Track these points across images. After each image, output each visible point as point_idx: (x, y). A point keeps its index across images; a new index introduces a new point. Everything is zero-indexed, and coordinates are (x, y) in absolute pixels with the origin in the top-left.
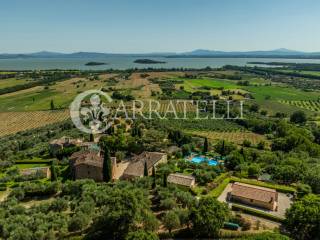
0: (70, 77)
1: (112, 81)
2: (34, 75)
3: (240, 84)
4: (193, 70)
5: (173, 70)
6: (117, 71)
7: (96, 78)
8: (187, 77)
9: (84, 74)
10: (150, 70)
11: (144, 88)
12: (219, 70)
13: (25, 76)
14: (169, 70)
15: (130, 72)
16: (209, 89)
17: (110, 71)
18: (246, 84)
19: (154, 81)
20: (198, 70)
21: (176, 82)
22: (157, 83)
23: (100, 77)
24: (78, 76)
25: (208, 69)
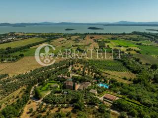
0: (58, 38)
1: (77, 40)
2: (43, 36)
3: (137, 44)
4: (116, 34)
5: (106, 34)
6: (79, 34)
7: (70, 39)
8: (112, 39)
9: (65, 36)
10: (95, 34)
11: (91, 45)
12: (130, 34)
13: (39, 37)
14: (104, 34)
15: (86, 34)
17: (76, 34)
18: (140, 44)
19: (96, 41)
20: (119, 34)
21: (106, 42)
22: (97, 42)
23: (72, 37)
24: (62, 37)
25: (124, 34)
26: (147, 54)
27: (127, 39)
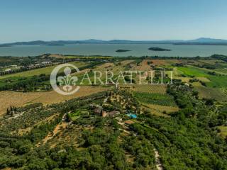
0: (104, 62)
1: (128, 67)
2: (86, 60)
3: (209, 73)
4: (185, 58)
5: (172, 58)
6: (134, 58)
7: (120, 64)
9: (113, 60)
10: (156, 58)
12: (206, 59)
13: (80, 61)
15: (143, 58)
16: (185, 77)
17: (129, 58)
18: (213, 74)
20: (190, 59)
23: (122, 62)
24: (110, 62)
25: (198, 58)
26: (214, 87)
27: (198, 66)
